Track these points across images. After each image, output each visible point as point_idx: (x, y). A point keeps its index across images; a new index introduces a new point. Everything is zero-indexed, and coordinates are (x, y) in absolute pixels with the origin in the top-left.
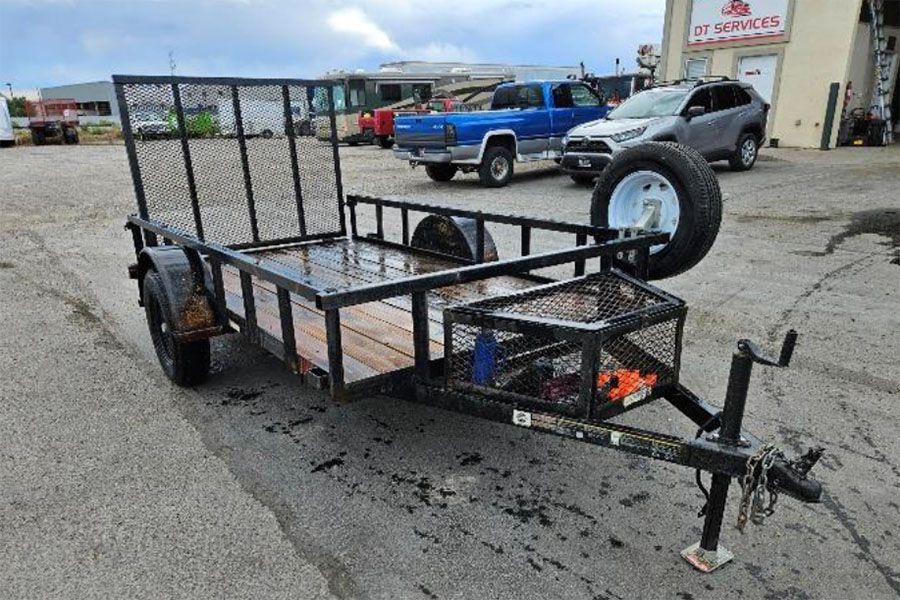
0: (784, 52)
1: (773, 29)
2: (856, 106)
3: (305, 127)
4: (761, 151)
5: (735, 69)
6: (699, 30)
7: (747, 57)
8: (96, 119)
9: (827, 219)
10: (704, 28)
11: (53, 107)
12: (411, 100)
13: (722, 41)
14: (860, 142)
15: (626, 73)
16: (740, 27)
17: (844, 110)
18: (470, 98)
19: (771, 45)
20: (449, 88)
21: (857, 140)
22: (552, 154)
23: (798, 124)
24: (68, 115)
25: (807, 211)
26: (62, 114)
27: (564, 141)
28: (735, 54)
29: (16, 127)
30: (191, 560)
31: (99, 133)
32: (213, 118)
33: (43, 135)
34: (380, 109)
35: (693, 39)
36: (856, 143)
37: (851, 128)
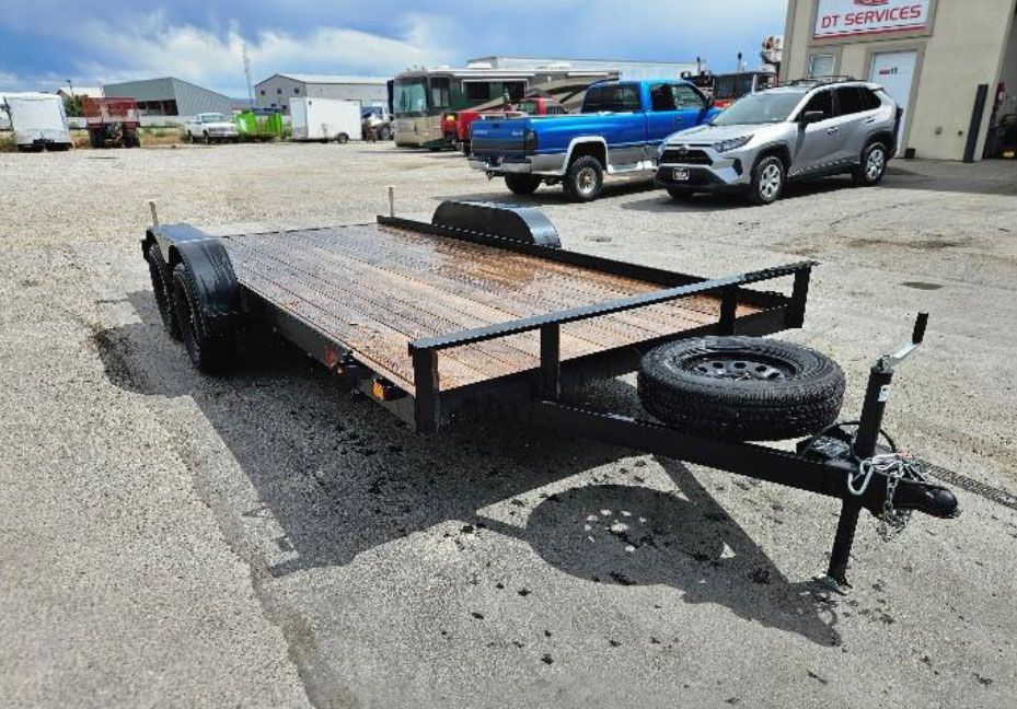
0: (925, 48)
1: (914, 21)
2: (1008, 112)
3: (385, 130)
4: (891, 163)
5: (868, 68)
6: (827, 21)
7: (882, 53)
8: (161, 120)
9: (952, 245)
10: (833, 20)
11: (117, 106)
12: (500, 101)
13: (859, 34)
14: (1011, 154)
15: (748, 70)
16: (875, 19)
17: (993, 116)
18: (566, 99)
19: (911, 39)
20: (544, 87)
21: (1009, 151)
22: (649, 165)
23: (938, 132)
24: (131, 116)
25: (933, 235)
26: (126, 114)
27: (660, 150)
28: (868, 49)
29: (73, 128)
30: (149, 617)
31: (162, 135)
32: (285, 119)
33: (101, 138)
34: (465, 111)
35: (820, 31)
36: (1006, 154)
37: (1001, 138)
